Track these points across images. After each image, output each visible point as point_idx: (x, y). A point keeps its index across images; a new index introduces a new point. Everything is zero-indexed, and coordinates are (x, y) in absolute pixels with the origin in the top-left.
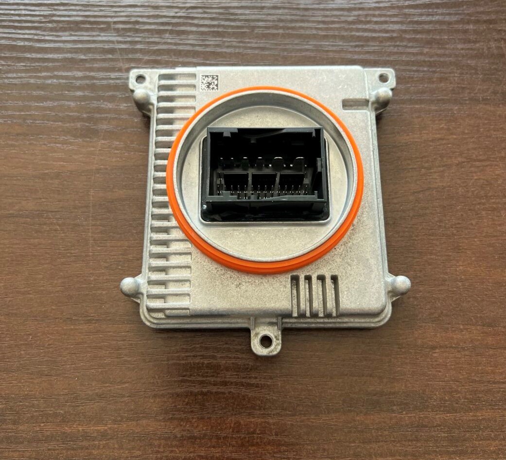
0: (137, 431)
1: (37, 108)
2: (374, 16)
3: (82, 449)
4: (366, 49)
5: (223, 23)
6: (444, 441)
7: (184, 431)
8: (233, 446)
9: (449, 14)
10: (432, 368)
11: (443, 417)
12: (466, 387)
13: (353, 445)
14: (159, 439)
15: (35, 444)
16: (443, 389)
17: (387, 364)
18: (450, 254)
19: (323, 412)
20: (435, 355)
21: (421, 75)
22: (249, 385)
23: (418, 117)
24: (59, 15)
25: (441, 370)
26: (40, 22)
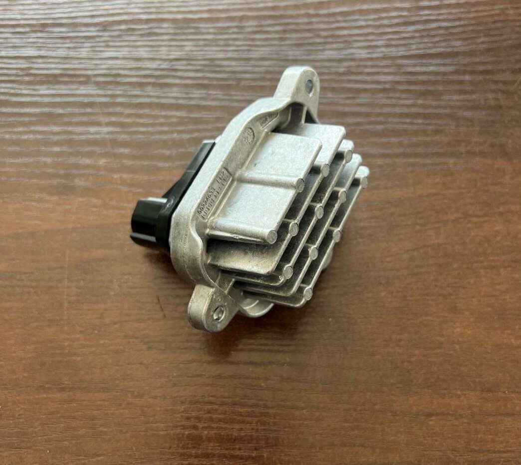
1: (13, 165)
2: (366, 66)
4: (358, 101)
5: (208, 75)
9: (444, 65)
10: (429, 436)
12: (465, 457)
16: (440, 459)
17: (380, 433)
18: (447, 315)
20: (431, 423)
21: (415, 127)
22: (233, 457)
23: (412, 172)
24: (37, 69)
25: (438, 438)
26: (17, 75)
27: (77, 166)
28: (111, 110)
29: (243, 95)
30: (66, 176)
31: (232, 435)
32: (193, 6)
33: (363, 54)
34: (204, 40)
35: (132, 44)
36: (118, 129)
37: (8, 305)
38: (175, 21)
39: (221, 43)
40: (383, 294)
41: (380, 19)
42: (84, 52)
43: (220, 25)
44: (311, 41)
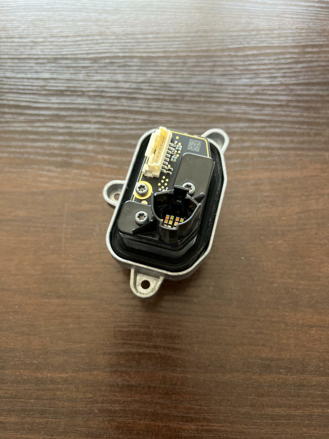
0: (90, 379)
1: (32, 147)
2: (268, 90)
3: (49, 390)
4: (263, 112)
5: (163, 93)
6: (318, 397)
7: (124, 380)
8: (160, 394)
9: (322, 90)
10: (310, 342)
11: (318, 380)
13: (250, 397)
14: (106, 385)
15: (15, 385)
16: (318, 358)
17: (276, 338)
18: (323, 258)
19: (228, 371)
20: (312, 332)
21: (302, 131)
22: (174, 349)
23: (300, 160)
24: (51, 86)
25: (317, 343)
26: (37, 90)
27: (74, 149)
28: (98, 113)
29: (185, 106)
30: (67, 156)
31: (173, 333)
32: (153, 48)
33: (267, 82)
34: (161, 70)
35: (112, 71)
36: (102, 126)
37: (24, 238)
38: (141, 57)
39: (172, 72)
40: (280, 242)
41: (278, 59)
42: (81, 76)
43: (171, 61)
44: (232, 73)
